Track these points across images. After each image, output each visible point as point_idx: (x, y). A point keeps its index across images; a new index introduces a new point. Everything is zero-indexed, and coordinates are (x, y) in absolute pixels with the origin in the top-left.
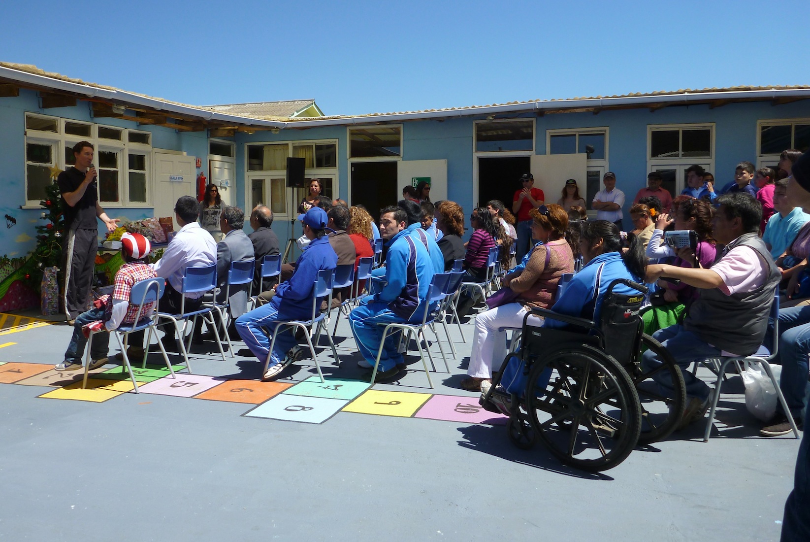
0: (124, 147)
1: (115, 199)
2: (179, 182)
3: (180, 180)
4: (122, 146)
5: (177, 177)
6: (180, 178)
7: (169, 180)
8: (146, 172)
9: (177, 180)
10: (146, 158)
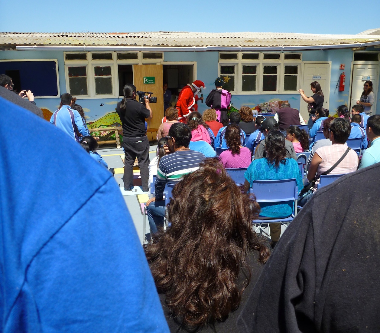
0: (281, 63)
1: (274, 89)
2: (318, 79)
3: (319, 78)
4: (280, 62)
5: (317, 76)
6: (319, 77)
7: (312, 78)
8: (298, 75)
9: (317, 78)
10: (299, 68)
